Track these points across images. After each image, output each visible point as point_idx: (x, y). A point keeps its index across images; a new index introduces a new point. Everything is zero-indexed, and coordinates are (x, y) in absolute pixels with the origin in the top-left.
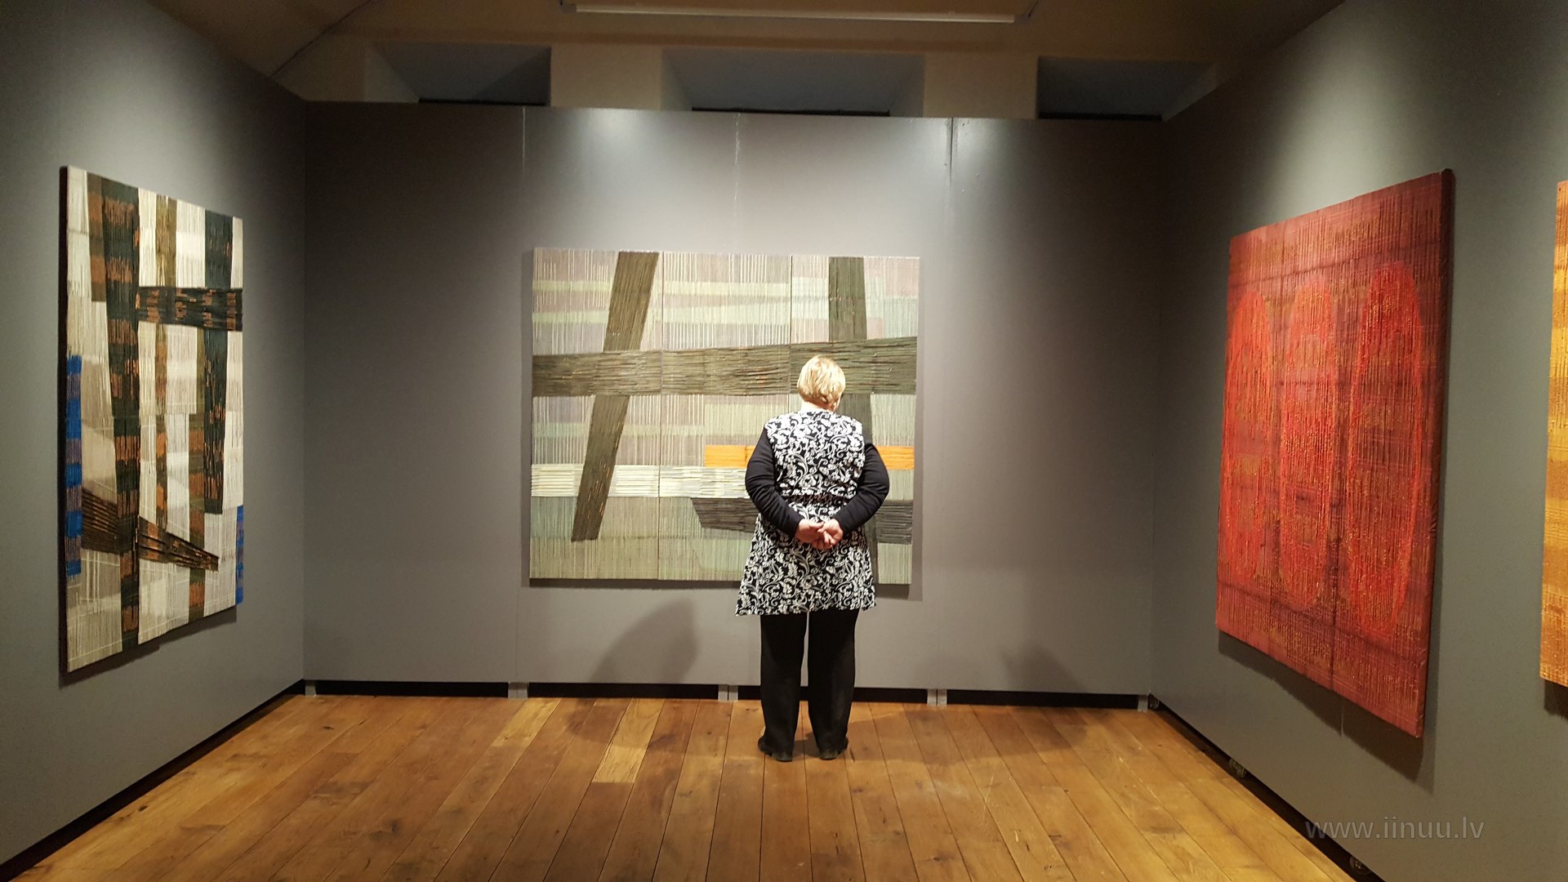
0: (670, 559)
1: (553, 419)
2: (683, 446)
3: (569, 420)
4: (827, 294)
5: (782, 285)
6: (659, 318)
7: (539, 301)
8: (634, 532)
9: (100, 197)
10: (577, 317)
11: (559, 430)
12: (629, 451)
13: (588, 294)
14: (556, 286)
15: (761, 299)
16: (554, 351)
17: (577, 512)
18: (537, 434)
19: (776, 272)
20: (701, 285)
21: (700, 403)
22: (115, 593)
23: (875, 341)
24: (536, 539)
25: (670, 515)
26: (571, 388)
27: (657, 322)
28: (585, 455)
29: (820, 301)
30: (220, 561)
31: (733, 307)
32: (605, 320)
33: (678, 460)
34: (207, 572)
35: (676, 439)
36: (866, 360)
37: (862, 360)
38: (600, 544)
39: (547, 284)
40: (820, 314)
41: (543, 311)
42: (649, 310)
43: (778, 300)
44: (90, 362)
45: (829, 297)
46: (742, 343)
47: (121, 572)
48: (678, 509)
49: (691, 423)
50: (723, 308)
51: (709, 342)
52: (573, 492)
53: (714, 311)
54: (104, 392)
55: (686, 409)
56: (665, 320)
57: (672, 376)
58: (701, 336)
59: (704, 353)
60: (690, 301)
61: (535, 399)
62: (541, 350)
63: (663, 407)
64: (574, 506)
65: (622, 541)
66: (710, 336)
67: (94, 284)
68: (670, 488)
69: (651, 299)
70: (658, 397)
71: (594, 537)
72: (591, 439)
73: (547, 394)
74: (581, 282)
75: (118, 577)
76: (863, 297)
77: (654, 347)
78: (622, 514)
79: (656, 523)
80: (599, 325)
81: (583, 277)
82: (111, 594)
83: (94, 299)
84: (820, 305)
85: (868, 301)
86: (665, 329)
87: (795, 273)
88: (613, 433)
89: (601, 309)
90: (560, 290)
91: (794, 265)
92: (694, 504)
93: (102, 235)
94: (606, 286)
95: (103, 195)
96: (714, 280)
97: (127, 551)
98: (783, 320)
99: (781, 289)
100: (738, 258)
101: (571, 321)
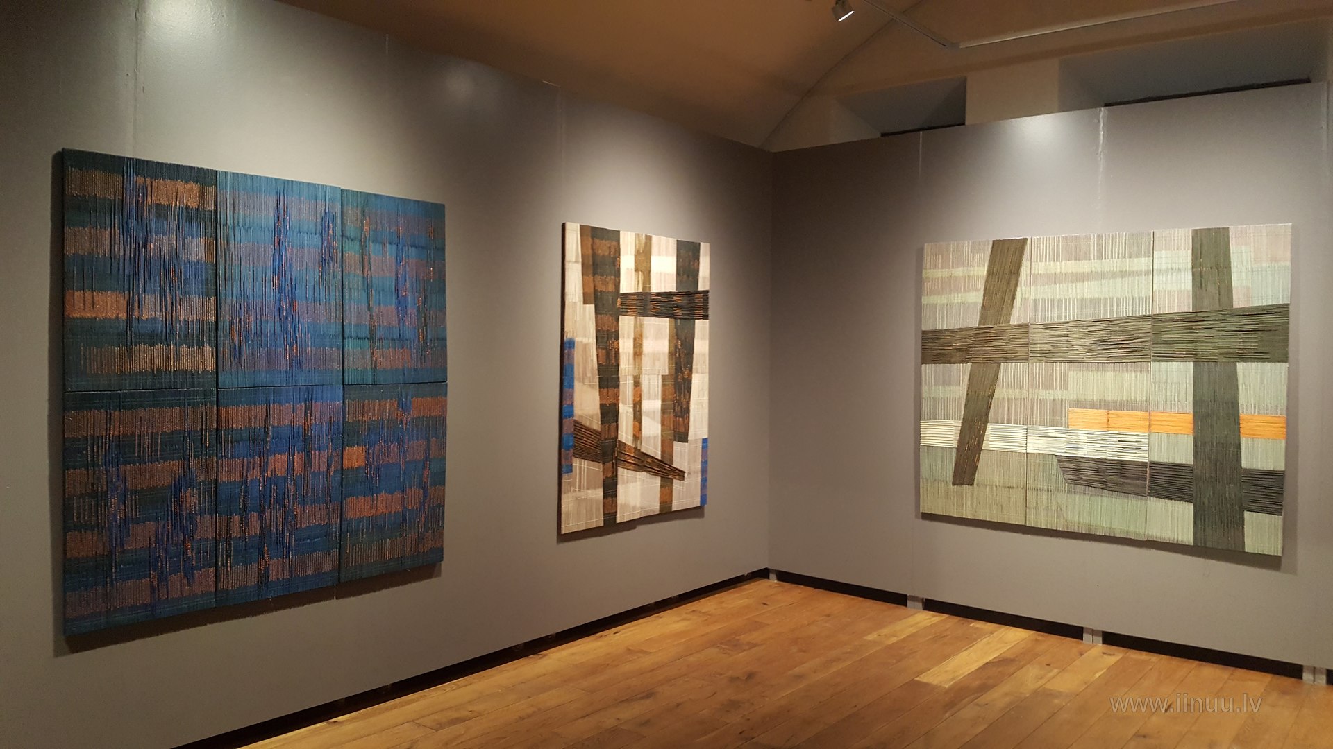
0: (1036, 508)
1: (937, 384)
2: (1048, 409)
3: (949, 384)
4: (1190, 266)
5: (1143, 259)
6: (1027, 296)
7: (927, 286)
8: (1004, 483)
9: (590, 239)
10: (957, 298)
11: (942, 392)
12: (1000, 411)
13: (966, 278)
14: (941, 273)
15: (1123, 274)
16: (939, 328)
17: (956, 461)
18: (925, 395)
19: (1138, 247)
20: (1066, 264)
21: (1065, 370)
22: (598, 488)
23: (1243, 309)
24: (925, 480)
25: (1037, 470)
26: (952, 357)
27: (1025, 298)
28: (963, 413)
29: (1183, 273)
30: (686, 475)
31: (1096, 282)
32: (981, 300)
33: (1044, 421)
34: (674, 481)
35: (1042, 402)
36: (1233, 328)
37: (1228, 328)
38: (975, 490)
39: (934, 272)
40: (1183, 285)
41: (930, 295)
42: (1019, 289)
43: (1139, 273)
44: (581, 342)
45: (1193, 267)
46: (1104, 314)
47: (603, 475)
48: (1044, 465)
49: (1056, 389)
50: (1086, 283)
51: (1072, 314)
52: (953, 443)
53: (1078, 287)
54: (592, 360)
55: (1051, 375)
56: (1033, 297)
57: (1038, 346)
58: (1065, 309)
59: (1067, 325)
60: (1056, 279)
61: (923, 365)
62: (927, 326)
63: (1031, 373)
64: (954, 455)
65: (995, 488)
66: (1074, 309)
67: (584, 294)
68: (1036, 445)
69: (1020, 279)
70: (1026, 365)
71: (971, 483)
72: (967, 400)
73: (933, 362)
74: (961, 269)
75: (601, 477)
76: (1228, 267)
77: (1022, 321)
78: (994, 466)
79: (1024, 474)
80: (975, 304)
81: (963, 265)
82: (595, 488)
83: (585, 303)
84: (1183, 276)
85: (1233, 270)
86: (1033, 305)
87: (1157, 247)
88: (987, 395)
89: (977, 290)
90: (944, 276)
91: (1156, 240)
92: (1059, 461)
93: (591, 263)
94: (981, 270)
95: (593, 238)
96: (1077, 259)
97: (608, 462)
98: (1145, 292)
99: (1142, 263)
100: (1100, 237)
101: (953, 301)
